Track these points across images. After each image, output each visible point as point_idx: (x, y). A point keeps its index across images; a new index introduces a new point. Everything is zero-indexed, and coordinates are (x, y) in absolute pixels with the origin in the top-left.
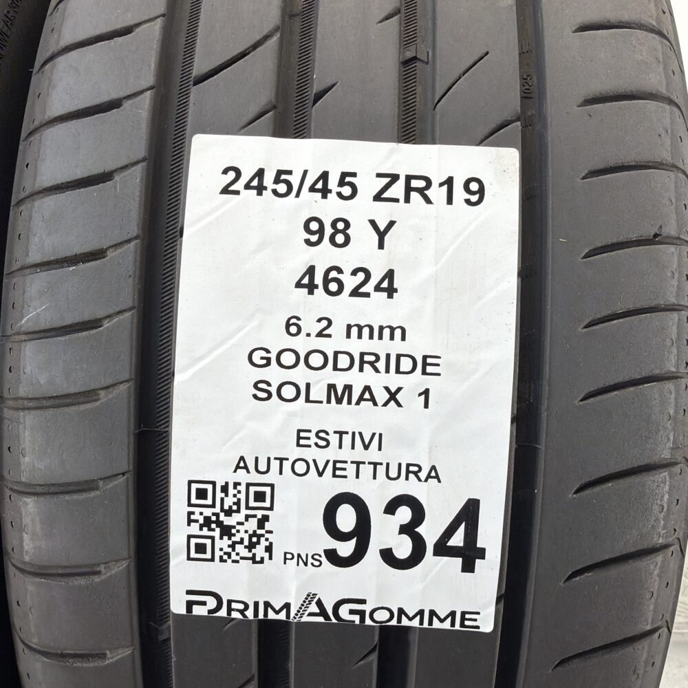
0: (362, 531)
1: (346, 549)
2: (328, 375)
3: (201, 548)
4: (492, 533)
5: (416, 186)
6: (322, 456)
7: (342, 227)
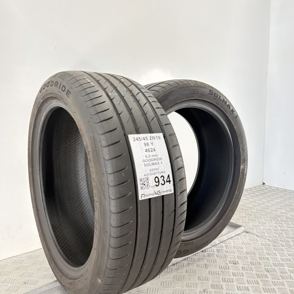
0: (159, 181)
1: (157, 184)
2: (152, 162)
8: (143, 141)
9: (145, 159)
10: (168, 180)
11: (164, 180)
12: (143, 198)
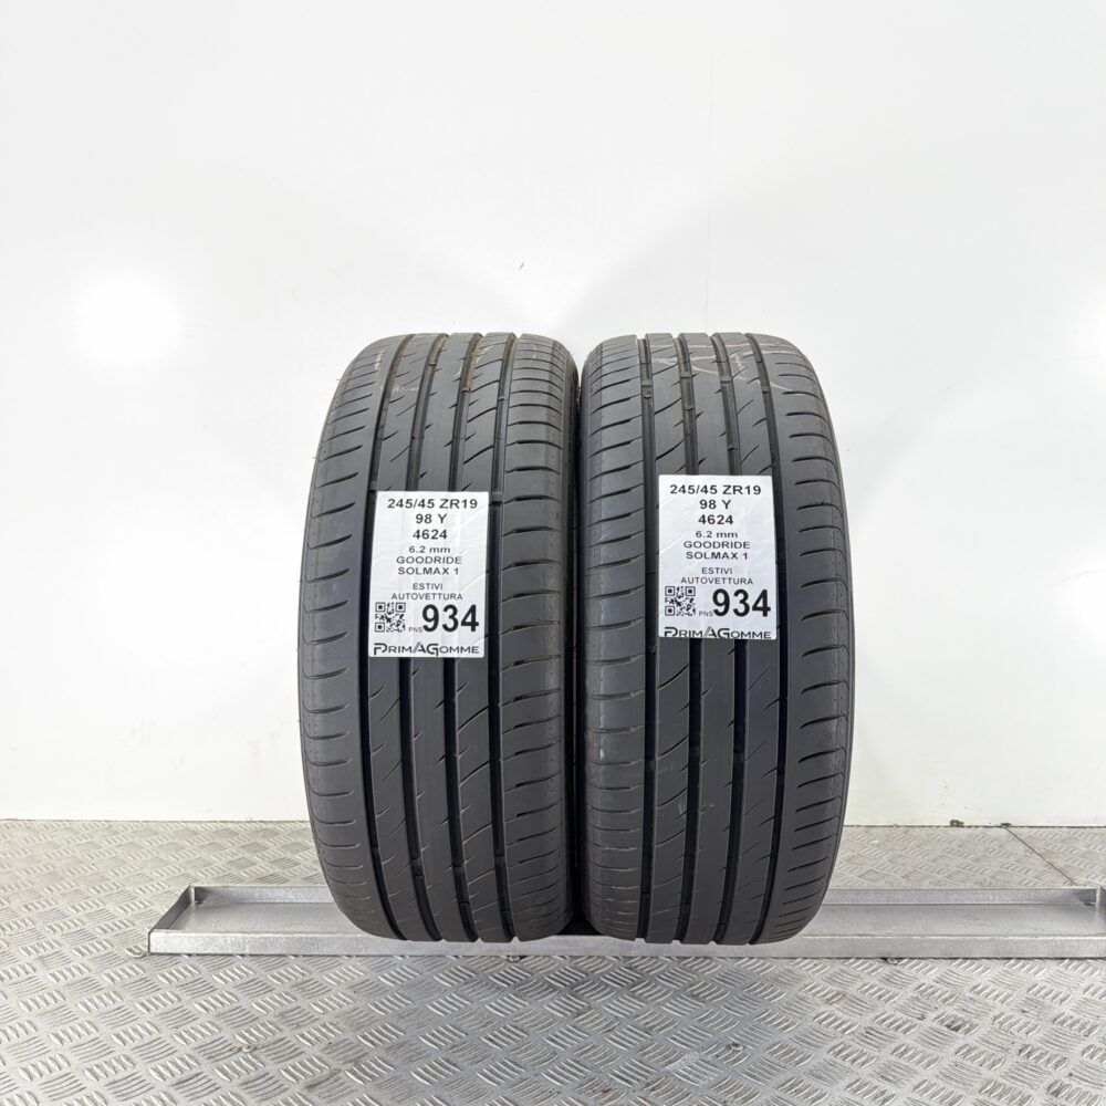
8: (418, 510)
9: (407, 554)
10: (469, 620)
12: (380, 654)
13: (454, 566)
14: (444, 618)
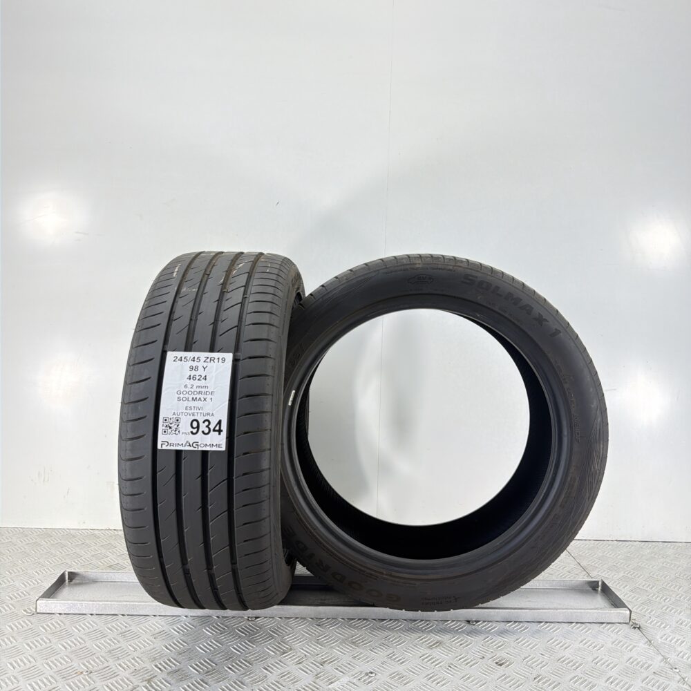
0: (198, 427)
1: (195, 431)
2: (193, 396)
3: (165, 432)
4: (224, 427)
5: (212, 360)
6: (190, 412)
7: (197, 368)
8: (191, 363)
9: (183, 389)
10: (217, 428)
11: (210, 426)
12: (164, 447)
13: (210, 396)
14: (203, 427)
